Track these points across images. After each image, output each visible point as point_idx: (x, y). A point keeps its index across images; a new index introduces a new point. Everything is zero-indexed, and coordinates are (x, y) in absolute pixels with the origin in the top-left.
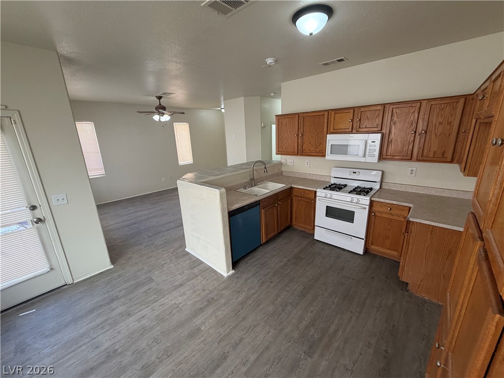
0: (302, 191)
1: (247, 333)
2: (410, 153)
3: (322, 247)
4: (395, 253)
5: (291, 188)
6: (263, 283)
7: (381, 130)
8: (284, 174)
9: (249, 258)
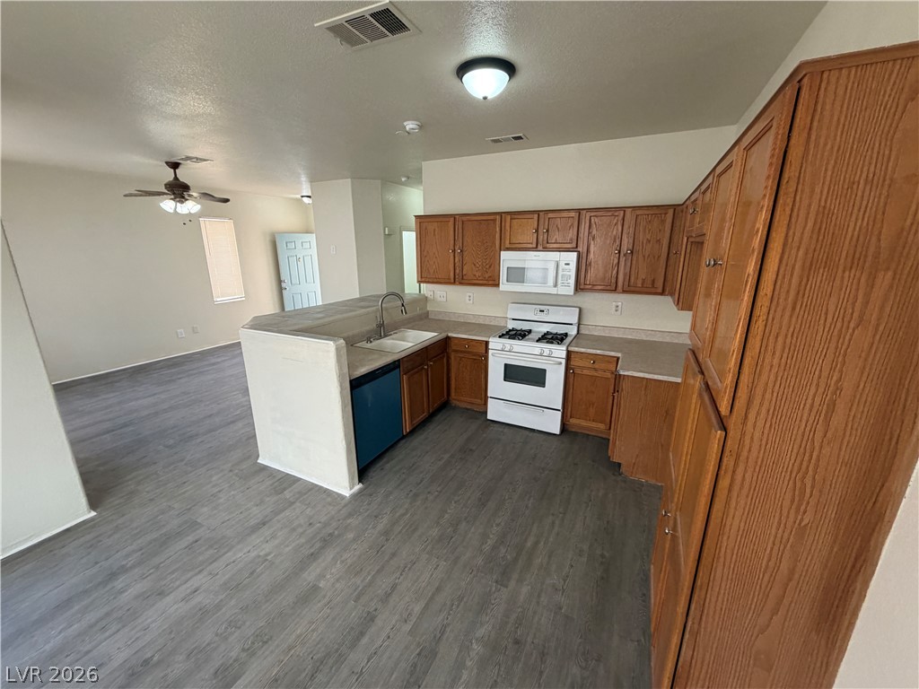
0: (465, 342)
1: (401, 575)
2: (614, 281)
3: (501, 430)
4: (602, 426)
5: (448, 339)
6: (416, 495)
7: (577, 247)
8: (431, 316)
9: (385, 460)
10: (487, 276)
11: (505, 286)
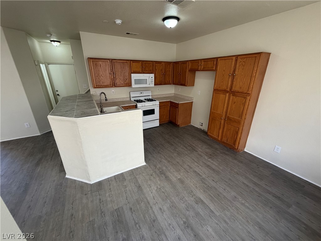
0: (128, 107)
7: (153, 72)
10: (126, 83)
11: (134, 86)
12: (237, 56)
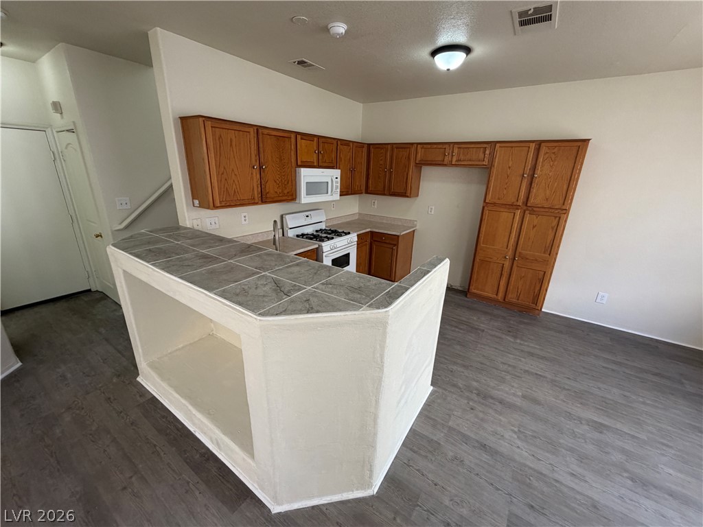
7: (336, 166)
11: (305, 198)
12: (539, 144)
